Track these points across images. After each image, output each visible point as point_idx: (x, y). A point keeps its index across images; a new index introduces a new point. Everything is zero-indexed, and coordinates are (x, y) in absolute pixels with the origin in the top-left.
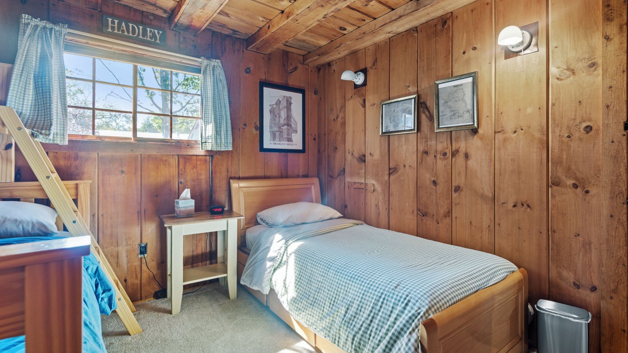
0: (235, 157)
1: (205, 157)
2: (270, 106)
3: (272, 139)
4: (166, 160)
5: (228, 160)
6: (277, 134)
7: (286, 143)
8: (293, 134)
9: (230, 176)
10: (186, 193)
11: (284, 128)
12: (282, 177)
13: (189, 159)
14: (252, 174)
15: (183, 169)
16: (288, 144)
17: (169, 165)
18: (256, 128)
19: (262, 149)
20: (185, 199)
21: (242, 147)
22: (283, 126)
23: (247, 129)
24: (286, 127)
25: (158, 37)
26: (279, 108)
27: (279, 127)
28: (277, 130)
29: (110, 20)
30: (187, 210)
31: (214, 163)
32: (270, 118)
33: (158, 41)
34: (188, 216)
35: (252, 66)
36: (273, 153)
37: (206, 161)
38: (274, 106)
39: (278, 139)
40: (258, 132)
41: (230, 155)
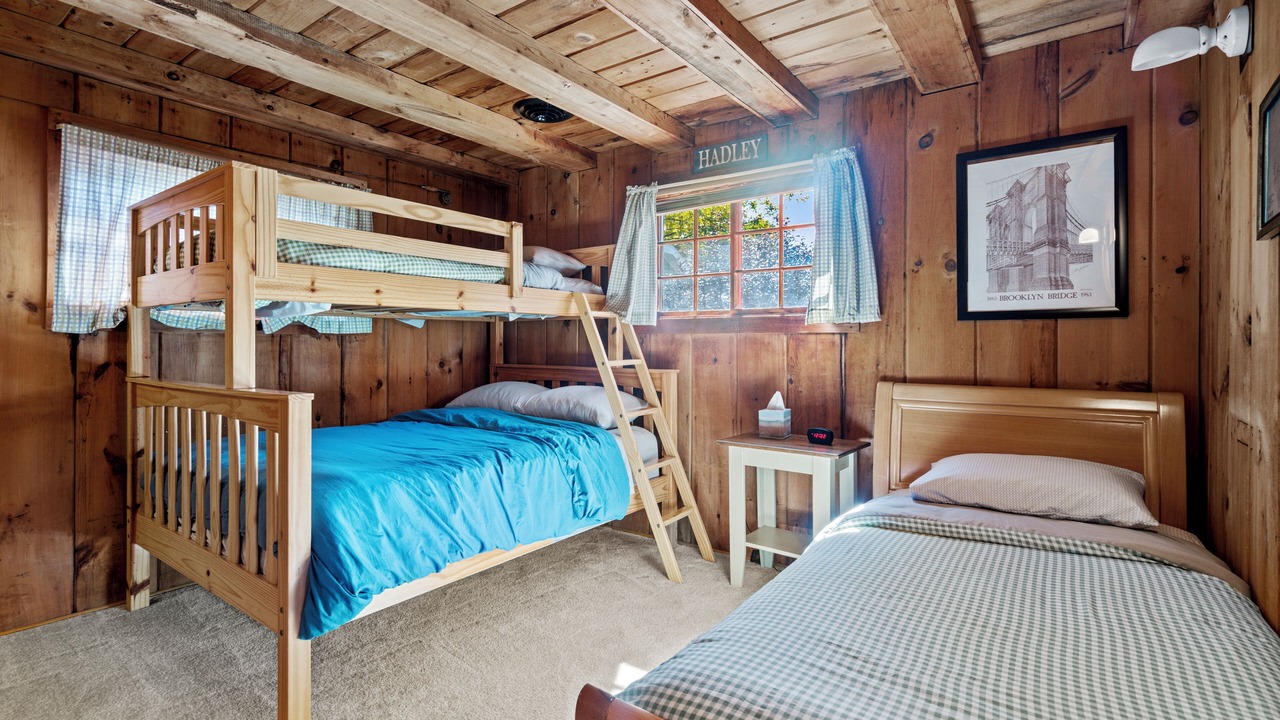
0: (893, 335)
1: (831, 336)
2: (989, 204)
3: (996, 287)
4: (769, 343)
5: (878, 342)
6: (1014, 272)
7: (1046, 293)
8: (1072, 267)
9: (881, 374)
10: (777, 399)
11: (1036, 253)
12: (1032, 385)
13: (803, 341)
14: (937, 373)
15: (794, 358)
16: (1053, 296)
17: (774, 351)
18: (948, 267)
19: (964, 314)
20: (774, 408)
21: (912, 311)
22: (1032, 249)
23: (923, 271)
24: (1045, 250)
25: (755, 148)
26: (1020, 205)
27: (1022, 254)
28: (1014, 261)
29: (701, 152)
30: (772, 428)
31: (848, 347)
32: (987, 236)
33: (756, 156)
34: (774, 437)
35: (937, 128)
36: (1002, 322)
37: (833, 343)
38: (1003, 204)
39: (1016, 285)
40: (954, 275)
41: (884, 330)
